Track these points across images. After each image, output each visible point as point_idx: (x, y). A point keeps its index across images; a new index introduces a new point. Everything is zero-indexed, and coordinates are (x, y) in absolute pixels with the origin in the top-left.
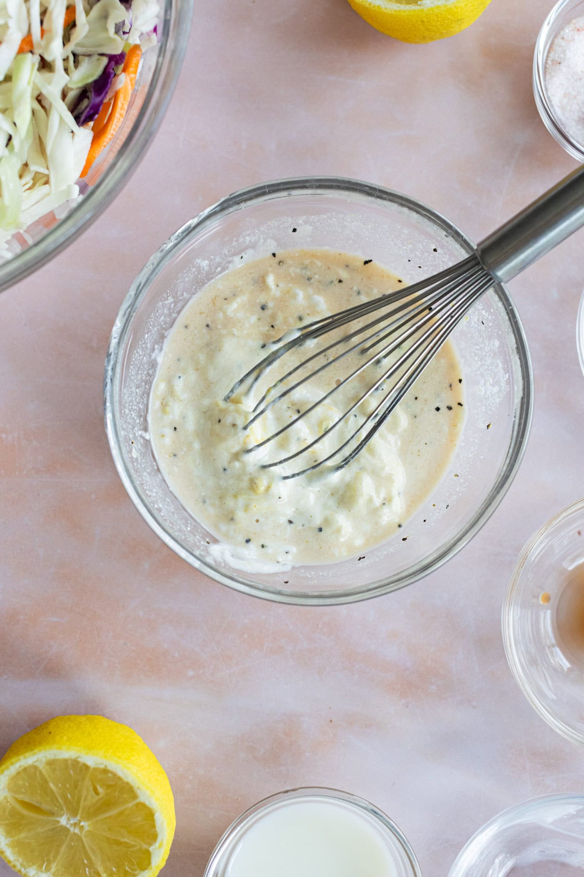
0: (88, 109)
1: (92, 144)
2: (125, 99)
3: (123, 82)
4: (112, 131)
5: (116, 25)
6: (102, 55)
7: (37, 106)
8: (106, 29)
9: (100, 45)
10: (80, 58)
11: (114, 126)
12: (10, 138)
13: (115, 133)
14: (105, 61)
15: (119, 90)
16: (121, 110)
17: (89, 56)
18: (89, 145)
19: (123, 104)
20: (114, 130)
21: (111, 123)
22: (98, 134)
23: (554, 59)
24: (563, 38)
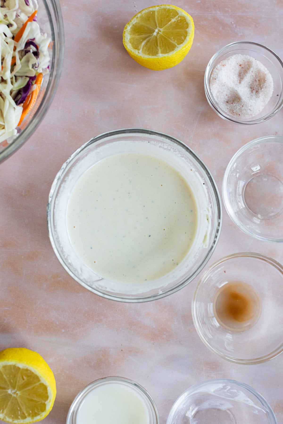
0: (21, 99)
2: (36, 94)
3: (35, 88)
5: (32, 64)
6: (27, 76)
8: (28, 66)
9: (26, 73)
10: (18, 78)
14: (28, 79)
15: (34, 91)
17: (21, 77)
18: (21, 113)
19: (35, 96)
20: (31, 107)
21: (30, 104)
22: (25, 109)
23: (213, 78)
24: (217, 69)
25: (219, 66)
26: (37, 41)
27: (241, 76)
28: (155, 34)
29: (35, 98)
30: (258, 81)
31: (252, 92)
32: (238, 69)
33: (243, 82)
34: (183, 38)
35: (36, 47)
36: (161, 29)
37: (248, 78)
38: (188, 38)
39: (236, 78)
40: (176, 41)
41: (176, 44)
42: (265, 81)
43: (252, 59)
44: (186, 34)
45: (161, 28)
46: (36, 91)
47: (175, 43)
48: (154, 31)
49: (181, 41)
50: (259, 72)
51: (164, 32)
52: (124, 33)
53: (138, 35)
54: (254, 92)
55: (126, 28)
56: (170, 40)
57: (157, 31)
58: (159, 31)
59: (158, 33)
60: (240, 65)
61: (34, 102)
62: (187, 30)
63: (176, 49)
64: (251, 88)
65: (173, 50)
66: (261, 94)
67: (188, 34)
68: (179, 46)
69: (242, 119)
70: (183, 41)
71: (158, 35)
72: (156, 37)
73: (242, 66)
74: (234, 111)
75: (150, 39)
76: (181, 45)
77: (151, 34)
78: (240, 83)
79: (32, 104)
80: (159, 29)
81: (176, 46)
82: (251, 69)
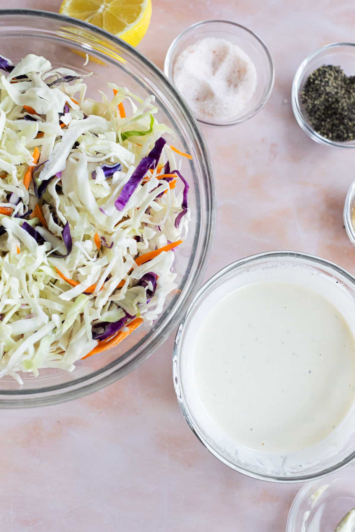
1: (94, 348)
2: (123, 337)
3: (126, 330)
4: (108, 348)
6: (125, 311)
7: (79, 319)
8: (133, 300)
9: (126, 305)
10: (114, 304)
11: (110, 346)
12: (55, 328)
14: (124, 315)
15: (122, 332)
16: (118, 341)
17: (119, 307)
20: (109, 348)
22: (100, 346)
23: (177, 68)
24: (182, 56)
25: (185, 53)
27: (215, 65)
28: (100, 10)
29: (119, 340)
30: (237, 73)
31: (229, 86)
32: (211, 56)
33: (217, 74)
34: (135, 15)
36: (109, 5)
37: (224, 68)
38: (142, 15)
39: (208, 68)
40: (126, 19)
41: (126, 23)
42: (245, 72)
43: (228, 44)
44: (139, 11)
45: (109, 3)
46: (126, 333)
47: (124, 21)
48: (99, 7)
49: (132, 19)
50: (238, 60)
51: (112, 8)
52: (62, 10)
53: (79, 12)
54: (232, 86)
55: (64, 4)
56: (119, 17)
57: (103, 6)
58: (106, 7)
59: (104, 9)
60: (214, 52)
61: (114, 344)
62: (141, 5)
63: (126, 29)
64: (228, 81)
65: (122, 30)
66: (240, 88)
67: (142, 10)
68: (130, 24)
69: (217, 121)
70: (136, 18)
71: (104, 12)
72: (101, 15)
73: (217, 53)
74: (206, 111)
75: (94, 17)
76: (133, 24)
77: (96, 11)
78: (214, 74)
79: (111, 345)
80: (106, 4)
81: (126, 25)
82: (228, 57)
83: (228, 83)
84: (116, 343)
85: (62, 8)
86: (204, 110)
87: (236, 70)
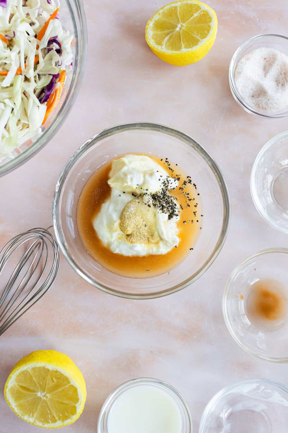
0: (45, 97)
2: (60, 92)
3: (59, 85)
5: (55, 62)
6: (50, 75)
7: (24, 96)
8: (51, 64)
9: (49, 71)
10: (41, 76)
12: (13, 109)
13: (56, 106)
14: (51, 77)
15: (57, 89)
17: (45, 75)
18: (45, 112)
19: (59, 95)
21: (54, 102)
22: (49, 107)
23: (237, 72)
24: (241, 63)
25: (243, 60)
26: (59, 39)
27: (266, 69)
28: (178, 29)
29: (58, 96)
30: (283, 74)
31: (278, 85)
32: (263, 62)
33: (268, 76)
34: (206, 32)
35: (59, 44)
36: (184, 25)
37: (274, 71)
38: (211, 32)
39: (260, 72)
40: (199, 35)
41: (200, 39)
43: (277, 52)
44: (209, 29)
45: (184, 22)
46: (60, 89)
47: (198, 37)
48: (177, 26)
49: (204, 36)
50: (285, 65)
51: (187, 27)
52: (147, 29)
53: (161, 31)
54: (280, 85)
55: (148, 24)
56: (193, 34)
57: (179, 26)
58: (182, 26)
60: (265, 59)
61: (58, 101)
62: (210, 24)
63: (200, 43)
64: (277, 81)
65: (197, 44)
66: (287, 87)
67: (211, 28)
68: (203, 40)
69: (268, 113)
70: (207, 35)
71: (181, 30)
72: (179, 32)
73: (267, 59)
74: (260, 106)
75: (173, 34)
76: (205, 40)
77: (174, 30)
78: (265, 76)
79: (56, 102)
80: (182, 24)
81: (199, 40)
82: (277, 62)
83: (276, 83)
84: (58, 99)
85: (147, 28)
86: (259, 105)
87: (282, 73)
